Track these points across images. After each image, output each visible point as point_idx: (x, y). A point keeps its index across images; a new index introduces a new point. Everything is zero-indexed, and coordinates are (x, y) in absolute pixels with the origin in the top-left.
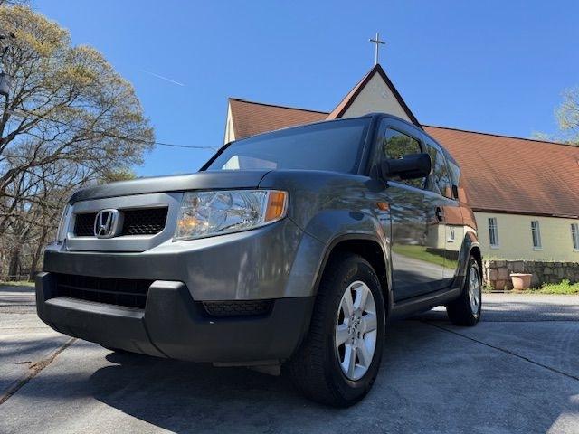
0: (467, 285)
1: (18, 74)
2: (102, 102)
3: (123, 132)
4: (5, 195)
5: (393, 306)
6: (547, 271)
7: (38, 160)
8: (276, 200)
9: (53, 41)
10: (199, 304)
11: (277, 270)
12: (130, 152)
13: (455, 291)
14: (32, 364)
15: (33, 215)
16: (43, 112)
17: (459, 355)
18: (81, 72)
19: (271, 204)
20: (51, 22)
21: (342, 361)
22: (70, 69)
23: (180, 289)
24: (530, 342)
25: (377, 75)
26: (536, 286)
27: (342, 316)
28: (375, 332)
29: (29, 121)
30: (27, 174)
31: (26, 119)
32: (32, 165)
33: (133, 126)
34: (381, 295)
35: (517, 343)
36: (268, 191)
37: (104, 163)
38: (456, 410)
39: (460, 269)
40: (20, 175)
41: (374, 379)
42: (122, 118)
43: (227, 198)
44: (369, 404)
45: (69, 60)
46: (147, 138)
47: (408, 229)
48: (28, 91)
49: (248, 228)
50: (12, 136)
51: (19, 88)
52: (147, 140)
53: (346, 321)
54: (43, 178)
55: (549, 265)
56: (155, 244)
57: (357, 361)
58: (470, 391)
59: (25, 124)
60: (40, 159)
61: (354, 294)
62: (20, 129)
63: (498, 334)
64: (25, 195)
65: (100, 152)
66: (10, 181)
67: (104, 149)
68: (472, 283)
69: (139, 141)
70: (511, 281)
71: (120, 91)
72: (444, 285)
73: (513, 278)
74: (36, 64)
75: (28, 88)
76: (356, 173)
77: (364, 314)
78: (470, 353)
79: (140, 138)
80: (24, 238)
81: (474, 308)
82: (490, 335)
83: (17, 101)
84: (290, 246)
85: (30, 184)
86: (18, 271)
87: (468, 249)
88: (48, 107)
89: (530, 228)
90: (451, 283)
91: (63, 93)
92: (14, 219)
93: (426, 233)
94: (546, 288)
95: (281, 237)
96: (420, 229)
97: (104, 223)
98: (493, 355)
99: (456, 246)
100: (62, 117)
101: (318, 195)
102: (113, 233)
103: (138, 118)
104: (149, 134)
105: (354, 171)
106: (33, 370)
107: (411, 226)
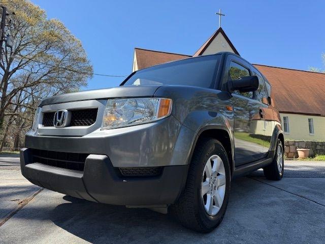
0: (276, 156)
1: (18, 35)
2: (64, 51)
3: (75, 68)
4: (11, 103)
5: (234, 169)
6: (319, 147)
7: (29, 83)
8: (164, 104)
9: (37, 17)
10: (117, 169)
11: (165, 147)
12: (80, 79)
13: (269, 160)
14: (20, 201)
15: (26, 114)
16: (31, 57)
17: (273, 199)
18: (51, 34)
19: (162, 106)
20: (36, 6)
21: (205, 204)
22: (46, 32)
23: (105, 160)
24: (314, 190)
25: (220, 34)
26: (312, 156)
27: (205, 177)
28: (224, 186)
29: (24, 62)
30: (23, 92)
31: (22, 61)
32: (25, 87)
33: (81, 65)
34: (228, 163)
35: (307, 191)
36: (160, 99)
37: (65, 85)
38: (276, 235)
39: (272, 146)
40: (19, 92)
41: (224, 214)
42: (75, 60)
43: (134, 104)
44: (222, 230)
45: (45, 28)
46: (89, 71)
47: (238, 122)
48: (23, 45)
49: (147, 121)
50: (14, 71)
51: (18, 44)
52: (89, 72)
53: (208, 179)
54: (32, 94)
55: (320, 144)
56: (89, 131)
57: (214, 204)
58: (283, 223)
59: (21, 64)
60: (30, 83)
61: (212, 163)
62: (19, 66)
63: (294, 185)
64: (22, 103)
65: (63, 79)
66: (14, 96)
67: (65, 78)
68: (278, 155)
69: (85, 73)
70: (297, 153)
71: (74, 45)
72: (262, 157)
73: (298, 151)
74: (28, 30)
75: (23, 43)
76: (213, 88)
77: (218, 175)
78: (279, 197)
79: (85, 71)
80: (22, 128)
81: (280, 169)
82: (290, 186)
83: (17, 51)
84: (173, 132)
85: (25, 97)
86: (19, 145)
87: (276, 134)
88: (34, 53)
89: (308, 122)
90: (267, 155)
91: (42, 46)
92: (16, 117)
93: (249, 125)
94: (317, 157)
95: (167, 127)
96: (245, 123)
97: (59, 119)
98: (294, 199)
99: (269, 133)
100: (41, 60)
101: (189, 102)
102: (65, 125)
103: (84, 60)
104: (90, 69)
105: (212, 87)
106: (20, 205)
107: (240, 121)
